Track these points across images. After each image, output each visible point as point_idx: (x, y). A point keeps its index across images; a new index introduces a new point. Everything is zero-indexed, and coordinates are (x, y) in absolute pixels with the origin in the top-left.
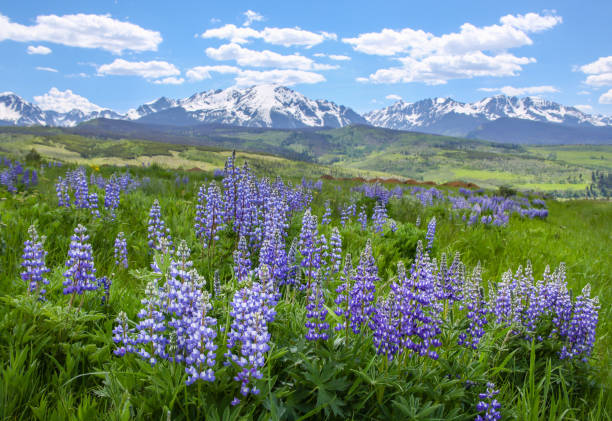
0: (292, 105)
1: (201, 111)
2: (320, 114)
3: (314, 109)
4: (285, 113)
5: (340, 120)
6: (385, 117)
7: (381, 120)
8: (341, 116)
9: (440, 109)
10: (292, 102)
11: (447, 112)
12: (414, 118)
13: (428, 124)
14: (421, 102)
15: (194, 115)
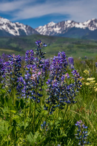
0: (4, 25)
2: (17, 29)
3: (14, 26)
4: (1, 29)
5: (26, 31)
6: (44, 30)
7: (43, 31)
8: (26, 30)
9: (69, 26)
10: (4, 23)
11: (72, 27)
12: (57, 30)
13: (64, 33)
14: (60, 23)
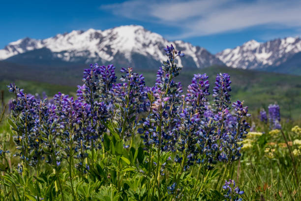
0: (151, 46)
1: (65, 52)
4: (145, 54)
5: (196, 59)
6: (236, 57)
7: (234, 59)
8: (197, 56)
9: (289, 49)
10: (150, 42)
11: (296, 51)
12: (264, 57)
13: (278, 63)
14: (271, 42)
15: (59, 56)
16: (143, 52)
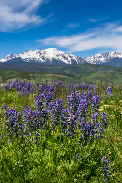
0: (60, 56)
1: (27, 59)
2: (69, 59)
3: (67, 57)
4: (58, 59)
5: (77, 61)
6: (92, 59)
7: (91, 60)
9: (112, 56)
11: (115, 57)
12: (102, 59)
13: (108, 62)
14: (105, 53)
15: (25, 60)
16: (56, 58)
